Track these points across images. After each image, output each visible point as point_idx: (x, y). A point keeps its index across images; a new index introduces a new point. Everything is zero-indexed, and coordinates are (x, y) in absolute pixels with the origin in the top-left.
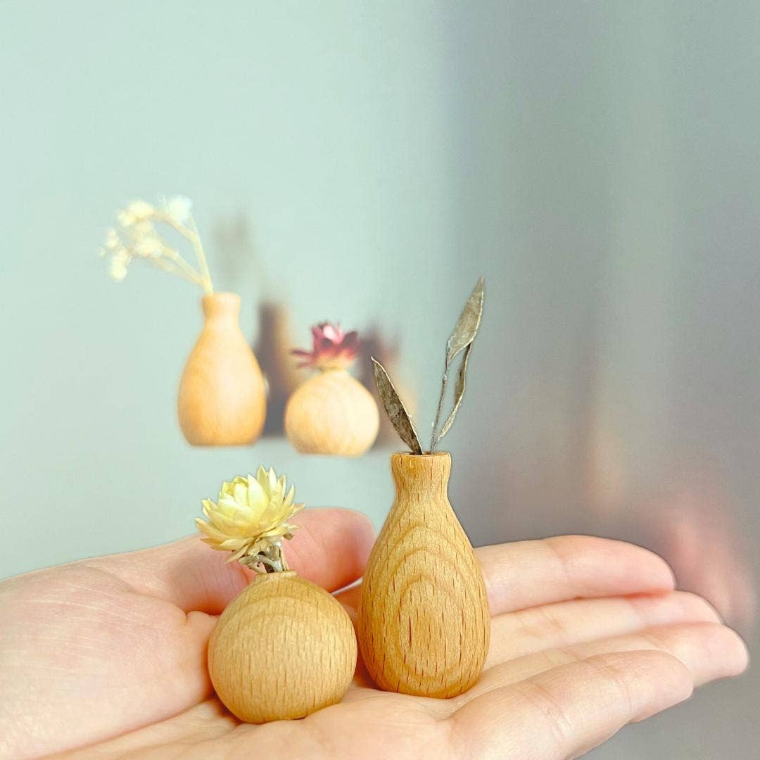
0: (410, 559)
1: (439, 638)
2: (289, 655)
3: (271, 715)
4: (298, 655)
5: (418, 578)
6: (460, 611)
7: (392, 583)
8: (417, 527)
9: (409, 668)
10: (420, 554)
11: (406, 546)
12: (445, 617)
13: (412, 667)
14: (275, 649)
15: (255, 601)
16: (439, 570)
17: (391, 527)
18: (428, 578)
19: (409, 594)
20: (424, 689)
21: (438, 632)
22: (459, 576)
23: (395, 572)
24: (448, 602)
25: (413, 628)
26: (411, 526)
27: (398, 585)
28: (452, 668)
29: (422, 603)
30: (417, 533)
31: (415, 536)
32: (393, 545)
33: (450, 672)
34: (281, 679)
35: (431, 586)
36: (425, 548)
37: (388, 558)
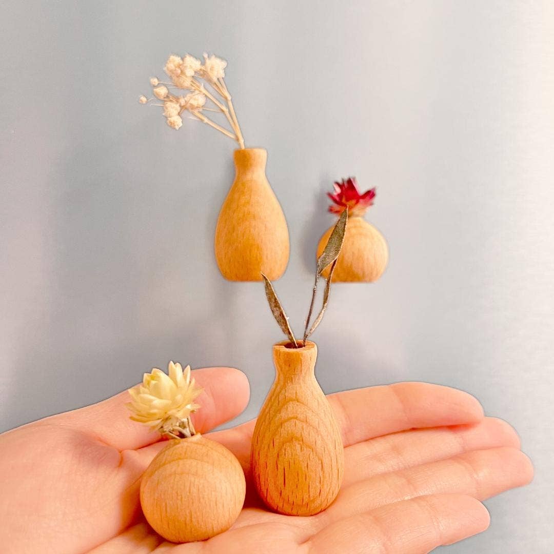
0: (284, 425)
1: (304, 480)
2: (193, 503)
3: (183, 540)
4: (200, 502)
5: (291, 439)
6: (320, 462)
7: (272, 441)
8: (291, 402)
9: (284, 499)
10: (292, 422)
11: (283, 415)
12: (309, 467)
13: (286, 498)
14: (183, 499)
15: (170, 462)
16: (305, 434)
17: (272, 400)
18: (297, 439)
19: (284, 451)
20: (294, 512)
21: (304, 478)
22: (320, 437)
23: (274, 434)
24: (311, 455)
25: (286, 474)
26: (287, 401)
27: (276, 444)
28: (314, 499)
29: (293, 457)
30: (291, 406)
31: (289, 408)
32: (274, 414)
33: (313, 501)
34: (188, 519)
35: (300, 445)
36: (296, 418)
37: (270, 423)
